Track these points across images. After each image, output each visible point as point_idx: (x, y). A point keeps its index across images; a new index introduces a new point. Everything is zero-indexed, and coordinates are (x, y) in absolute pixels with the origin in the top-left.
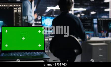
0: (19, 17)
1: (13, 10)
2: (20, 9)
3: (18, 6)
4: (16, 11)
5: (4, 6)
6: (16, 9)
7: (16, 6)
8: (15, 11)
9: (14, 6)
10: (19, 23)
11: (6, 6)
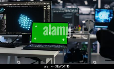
0: (48, 13)
1: (43, 7)
2: (49, 6)
3: (47, 4)
4: (46, 9)
5: (36, 4)
6: (46, 6)
7: (46, 4)
8: (44, 9)
9: (44, 4)
10: (48, 20)
11: (38, 4)
